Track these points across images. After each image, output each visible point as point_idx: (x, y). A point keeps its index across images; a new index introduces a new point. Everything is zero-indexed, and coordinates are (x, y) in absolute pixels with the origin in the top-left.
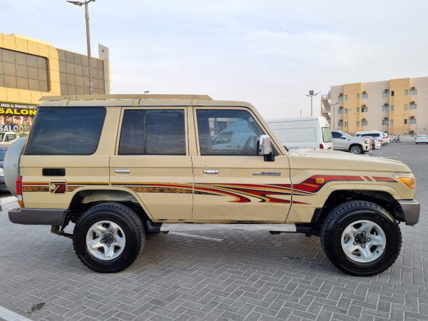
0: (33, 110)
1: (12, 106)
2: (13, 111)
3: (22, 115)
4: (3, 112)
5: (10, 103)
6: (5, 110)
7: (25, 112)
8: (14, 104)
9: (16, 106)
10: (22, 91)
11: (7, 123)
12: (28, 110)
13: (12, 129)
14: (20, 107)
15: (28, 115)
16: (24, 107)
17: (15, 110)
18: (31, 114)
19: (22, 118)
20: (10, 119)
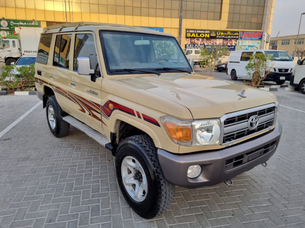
0: (207, 34)
1: (195, 32)
2: (196, 35)
3: (200, 37)
4: (190, 36)
5: (194, 30)
6: (191, 35)
7: (202, 35)
8: (197, 30)
9: (198, 32)
10: (203, 21)
11: (192, 43)
12: (204, 34)
13: (194, 47)
14: (200, 32)
15: (204, 37)
16: (202, 32)
17: (197, 34)
18: (206, 37)
19: (200, 39)
20: (193, 41)
